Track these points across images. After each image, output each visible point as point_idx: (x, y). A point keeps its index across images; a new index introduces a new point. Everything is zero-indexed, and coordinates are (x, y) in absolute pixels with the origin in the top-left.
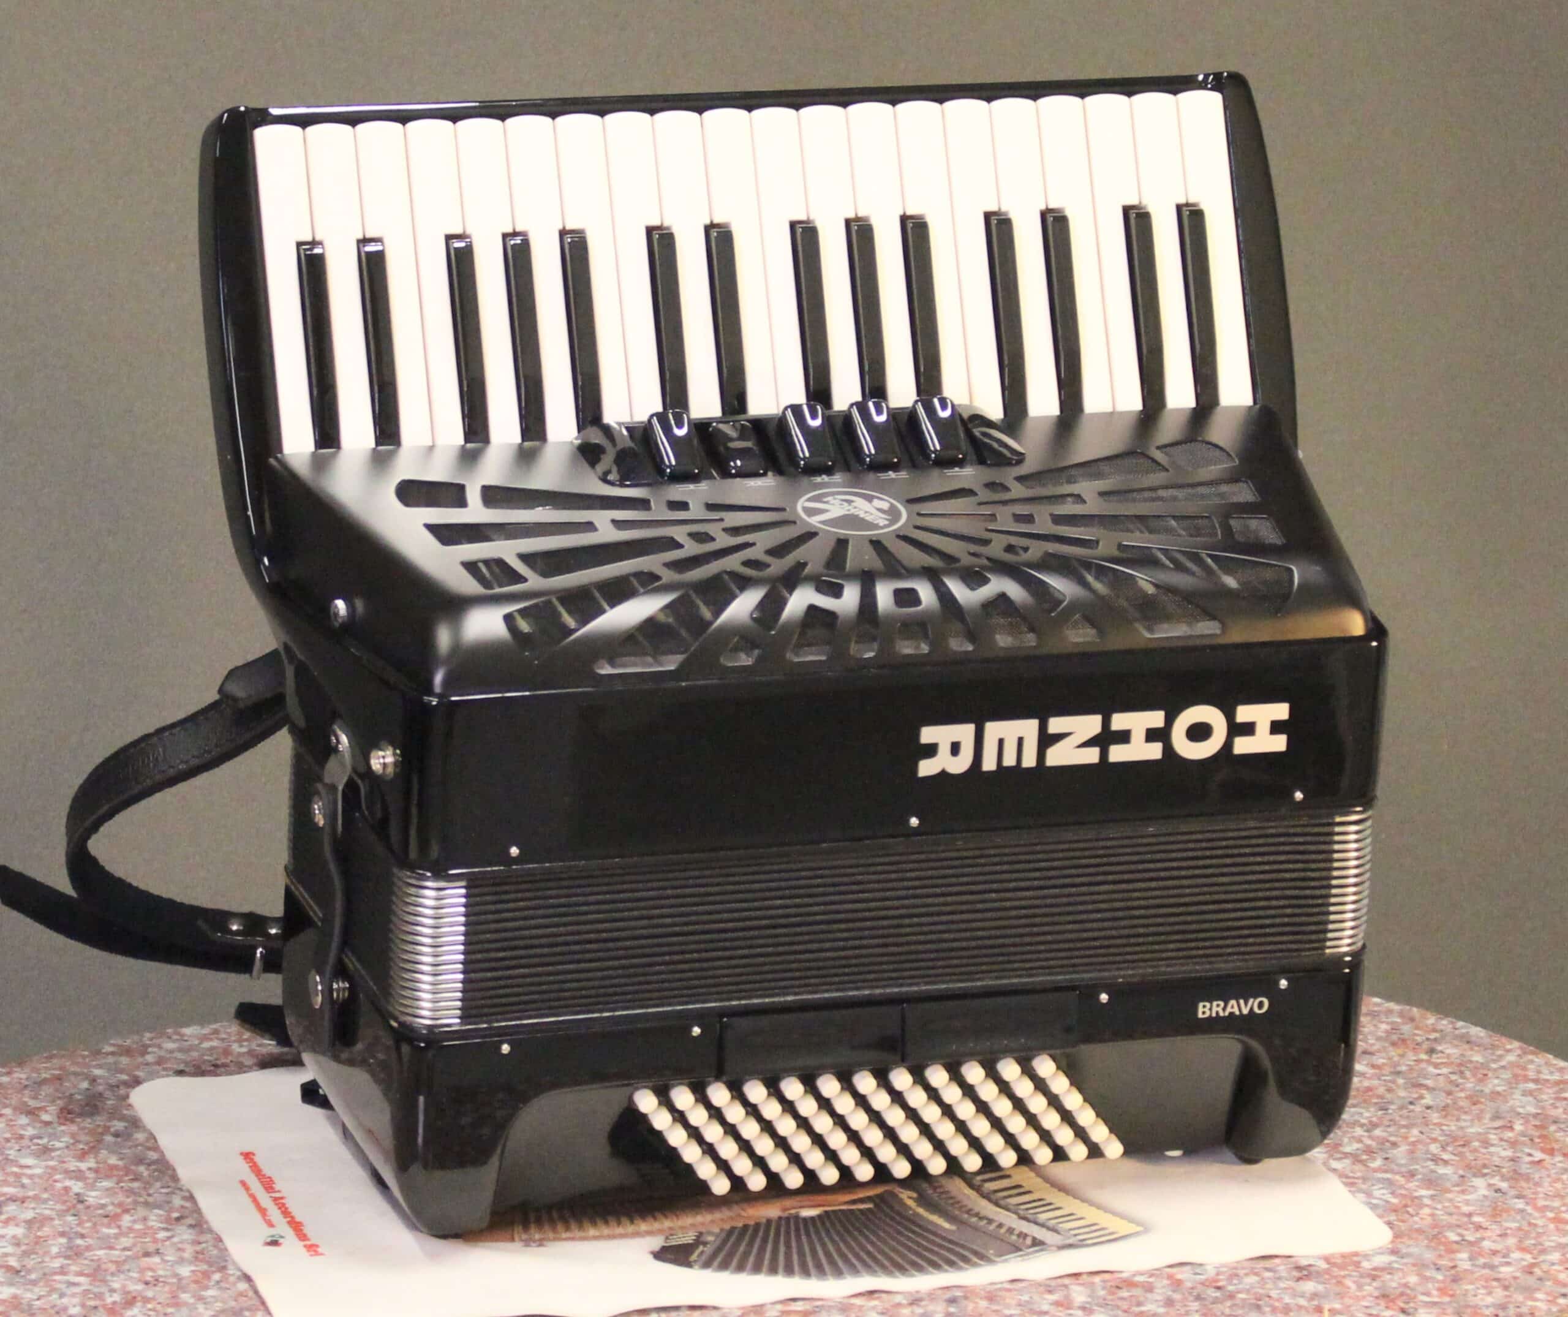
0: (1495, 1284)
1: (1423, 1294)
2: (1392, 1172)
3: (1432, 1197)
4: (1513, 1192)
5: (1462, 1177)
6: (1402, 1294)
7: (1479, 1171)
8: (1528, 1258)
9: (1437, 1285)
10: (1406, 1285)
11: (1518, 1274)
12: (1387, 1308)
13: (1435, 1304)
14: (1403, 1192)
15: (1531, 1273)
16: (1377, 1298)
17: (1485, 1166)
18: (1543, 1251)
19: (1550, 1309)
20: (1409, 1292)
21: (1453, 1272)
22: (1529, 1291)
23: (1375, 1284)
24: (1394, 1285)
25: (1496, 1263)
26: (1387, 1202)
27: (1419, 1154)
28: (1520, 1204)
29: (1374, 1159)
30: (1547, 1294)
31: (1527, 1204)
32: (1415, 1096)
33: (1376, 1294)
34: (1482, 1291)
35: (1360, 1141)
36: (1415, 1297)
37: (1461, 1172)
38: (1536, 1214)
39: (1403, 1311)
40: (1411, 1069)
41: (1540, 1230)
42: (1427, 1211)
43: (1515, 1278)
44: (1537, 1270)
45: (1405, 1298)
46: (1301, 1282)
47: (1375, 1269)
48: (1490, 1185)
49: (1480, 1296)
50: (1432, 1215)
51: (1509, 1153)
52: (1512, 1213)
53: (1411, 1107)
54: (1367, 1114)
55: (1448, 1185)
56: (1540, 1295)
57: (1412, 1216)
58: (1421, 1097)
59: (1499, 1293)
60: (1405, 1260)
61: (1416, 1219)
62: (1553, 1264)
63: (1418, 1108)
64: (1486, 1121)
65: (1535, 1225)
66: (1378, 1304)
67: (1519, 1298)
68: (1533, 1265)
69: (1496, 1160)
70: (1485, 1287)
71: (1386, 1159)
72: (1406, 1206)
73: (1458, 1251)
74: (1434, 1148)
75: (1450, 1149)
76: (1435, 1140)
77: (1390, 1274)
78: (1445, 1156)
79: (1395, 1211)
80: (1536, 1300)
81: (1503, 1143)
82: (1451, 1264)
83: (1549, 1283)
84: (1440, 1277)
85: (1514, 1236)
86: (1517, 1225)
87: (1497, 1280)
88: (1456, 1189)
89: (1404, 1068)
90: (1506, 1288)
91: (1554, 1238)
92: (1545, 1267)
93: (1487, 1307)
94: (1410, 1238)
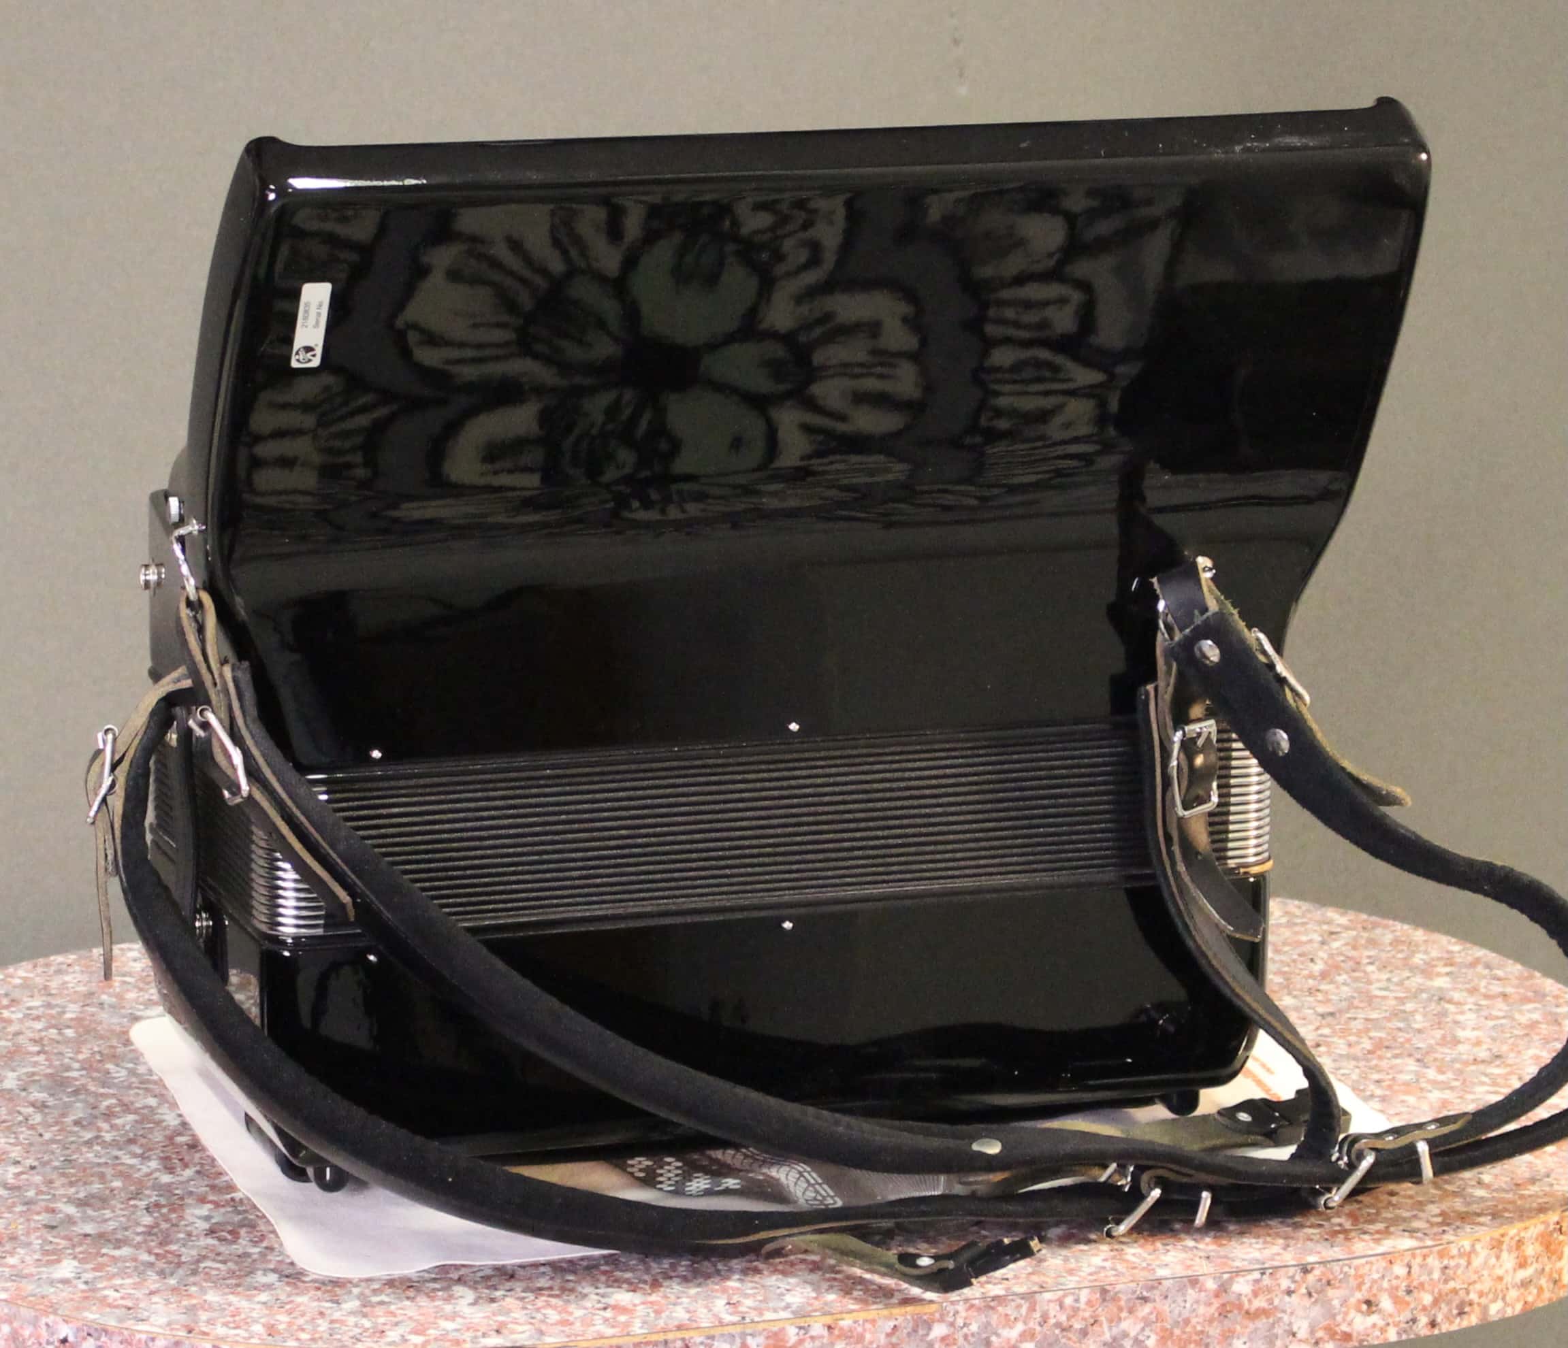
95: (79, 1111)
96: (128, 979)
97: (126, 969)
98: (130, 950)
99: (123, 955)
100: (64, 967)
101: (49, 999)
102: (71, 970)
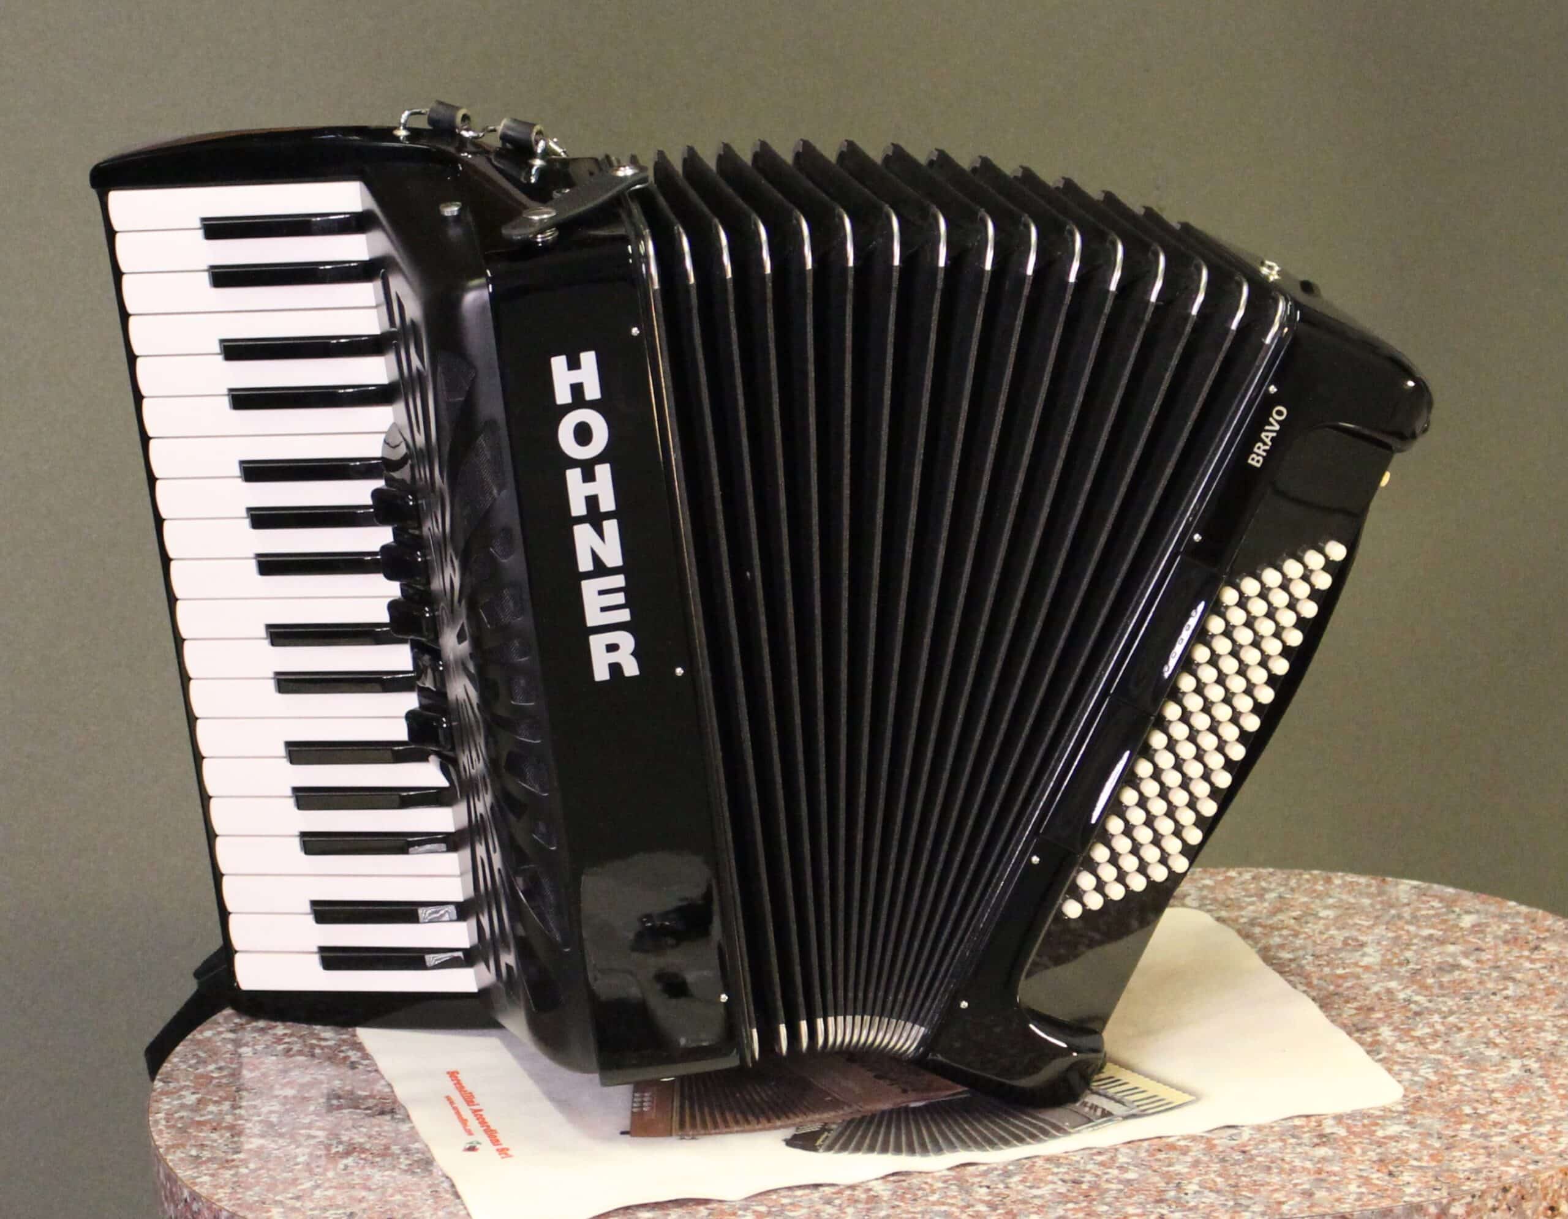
0: (1482, 1151)
1: (1416, 1159)
2: (1446, 1053)
3: (1468, 1076)
4: (1541, 1072)
5: (1504, 1058)
6: (1398, 1159)
7: (1521, 1053)
8: (1523, 1129)
9: (1431, 1152)
10: (1405, 1152)
11: (1506, 1143)
12: (1378, 1171)
13: (1421, 1167)
14: (1446, 1071)
15: (1518, 1142)
16: (1374, 1162)
17: (1528, 1049)
18: (1539, 1124)
19: (1517, 1174)
20: (1404, 1157)
21: (1451, 1141)
22: (1506, 1158)
23: (1379, 1150)
24: (1394, 1151)
25: (1492, 1133)
26: (1427, 1079)
27: (1477, 1038)
28: (1540, 1082)
29: (1435, 1042)
30: (1522, 1161)
31: (1547, 1082)
32: (1501, 987)
33: (1375, 1158)
34: (1468, 1157)
35: (1432, 1026)
36: (1407, 1161)
37: (1504, 1054)
38: (1550, 1091)
39: (1391, 1174)
40: (1510, 963)
41: (1545, 1105)
42: (1458, 1087)
43: (1501, 1146)
44: (1524, 1141)
45: (1397, 1163)
46: (1317, 1148)
47: (1384, 1138)
48: (1523, 1066)
49: (1463, 1162)
50: (1460, 1091)
51: (1555, 1038)
52: (1530, 1091)
53: (1492, 997)
54: (1450, 1003)
55: (1488, 1064)
56: (1515, 1162)
57: (1442, 1091)
58: (1506, 989)
59: (1482, 1159)
60: (1415, 1130)
61: (1445, 1094)
62: (1541, 1134)
63: (1497, 998)
64: (1550, 1010)
65: (1544, 1101)
66: (1372, 1168)
67: (1495, 1162)
68: (1524, 1135)
69: (1541, 1044)
70: (1471, 1154)
71: (1447, 1042)
72: (1441, 1083)
73: (1465, 1123)
74: (1492, 1033)
75: (1506, 1034)
76: (1496, 1026)
77: (1397, 1141)
78: (1498, 1040)
79: (1430, 1087)
80: (1511, 1166)
81: (1555, 1029)
82: (1453, 1134)
83: (1528, 1151)
84: (1437, 1145)
85: (1521, 1110)
86: (1528, 1100)
87: (1486, 1148)
88: (1494, 1068)
89: (1504, 963)
90: (1489, 1155)
91: (1553, 1112)
92: (1532, 1137)
93: (1465, 1171)
94: (1430, 1110)
95: (1459, 1039)
96: (1415, 1163)
97: (1418, 1173)
98: (1412, 1195)
99: (1419, 1190)
100: (1473, 1177)
101: (1487, 1144)
102: (1467, 1173)
